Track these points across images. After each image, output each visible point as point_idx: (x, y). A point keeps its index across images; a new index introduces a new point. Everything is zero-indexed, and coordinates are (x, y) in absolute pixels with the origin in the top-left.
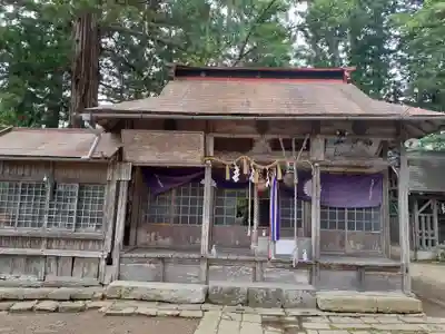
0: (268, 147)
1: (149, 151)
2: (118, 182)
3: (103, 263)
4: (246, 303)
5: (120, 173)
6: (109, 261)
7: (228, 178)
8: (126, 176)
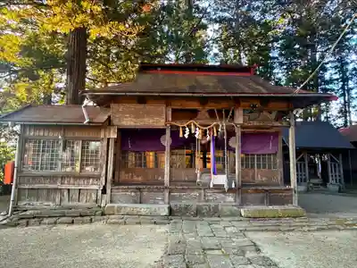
0: (207, 115)
1: (129, 118)
2: (109, 139)
3: (100, 192)
4: (196, 215)
5: (109, 133)
6: (104, 191)
7: (181, 135)
8: (114, 135)
